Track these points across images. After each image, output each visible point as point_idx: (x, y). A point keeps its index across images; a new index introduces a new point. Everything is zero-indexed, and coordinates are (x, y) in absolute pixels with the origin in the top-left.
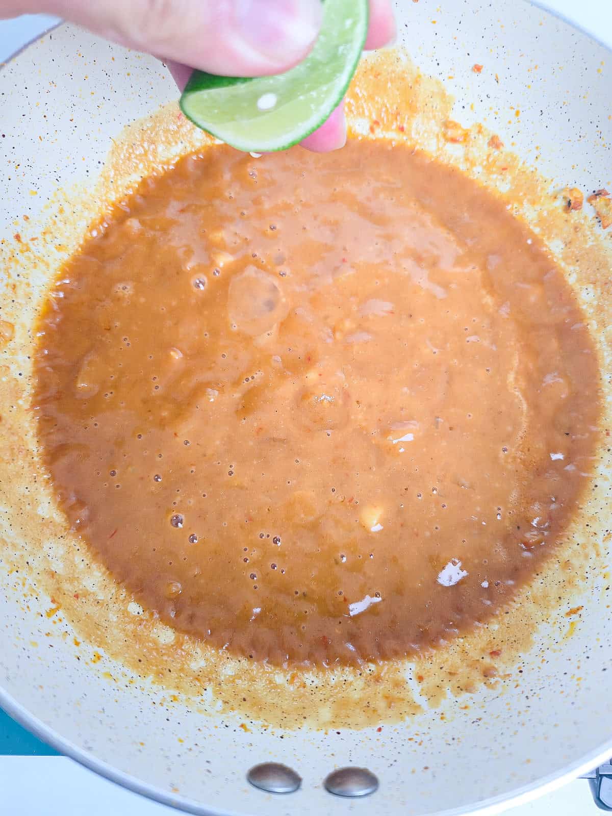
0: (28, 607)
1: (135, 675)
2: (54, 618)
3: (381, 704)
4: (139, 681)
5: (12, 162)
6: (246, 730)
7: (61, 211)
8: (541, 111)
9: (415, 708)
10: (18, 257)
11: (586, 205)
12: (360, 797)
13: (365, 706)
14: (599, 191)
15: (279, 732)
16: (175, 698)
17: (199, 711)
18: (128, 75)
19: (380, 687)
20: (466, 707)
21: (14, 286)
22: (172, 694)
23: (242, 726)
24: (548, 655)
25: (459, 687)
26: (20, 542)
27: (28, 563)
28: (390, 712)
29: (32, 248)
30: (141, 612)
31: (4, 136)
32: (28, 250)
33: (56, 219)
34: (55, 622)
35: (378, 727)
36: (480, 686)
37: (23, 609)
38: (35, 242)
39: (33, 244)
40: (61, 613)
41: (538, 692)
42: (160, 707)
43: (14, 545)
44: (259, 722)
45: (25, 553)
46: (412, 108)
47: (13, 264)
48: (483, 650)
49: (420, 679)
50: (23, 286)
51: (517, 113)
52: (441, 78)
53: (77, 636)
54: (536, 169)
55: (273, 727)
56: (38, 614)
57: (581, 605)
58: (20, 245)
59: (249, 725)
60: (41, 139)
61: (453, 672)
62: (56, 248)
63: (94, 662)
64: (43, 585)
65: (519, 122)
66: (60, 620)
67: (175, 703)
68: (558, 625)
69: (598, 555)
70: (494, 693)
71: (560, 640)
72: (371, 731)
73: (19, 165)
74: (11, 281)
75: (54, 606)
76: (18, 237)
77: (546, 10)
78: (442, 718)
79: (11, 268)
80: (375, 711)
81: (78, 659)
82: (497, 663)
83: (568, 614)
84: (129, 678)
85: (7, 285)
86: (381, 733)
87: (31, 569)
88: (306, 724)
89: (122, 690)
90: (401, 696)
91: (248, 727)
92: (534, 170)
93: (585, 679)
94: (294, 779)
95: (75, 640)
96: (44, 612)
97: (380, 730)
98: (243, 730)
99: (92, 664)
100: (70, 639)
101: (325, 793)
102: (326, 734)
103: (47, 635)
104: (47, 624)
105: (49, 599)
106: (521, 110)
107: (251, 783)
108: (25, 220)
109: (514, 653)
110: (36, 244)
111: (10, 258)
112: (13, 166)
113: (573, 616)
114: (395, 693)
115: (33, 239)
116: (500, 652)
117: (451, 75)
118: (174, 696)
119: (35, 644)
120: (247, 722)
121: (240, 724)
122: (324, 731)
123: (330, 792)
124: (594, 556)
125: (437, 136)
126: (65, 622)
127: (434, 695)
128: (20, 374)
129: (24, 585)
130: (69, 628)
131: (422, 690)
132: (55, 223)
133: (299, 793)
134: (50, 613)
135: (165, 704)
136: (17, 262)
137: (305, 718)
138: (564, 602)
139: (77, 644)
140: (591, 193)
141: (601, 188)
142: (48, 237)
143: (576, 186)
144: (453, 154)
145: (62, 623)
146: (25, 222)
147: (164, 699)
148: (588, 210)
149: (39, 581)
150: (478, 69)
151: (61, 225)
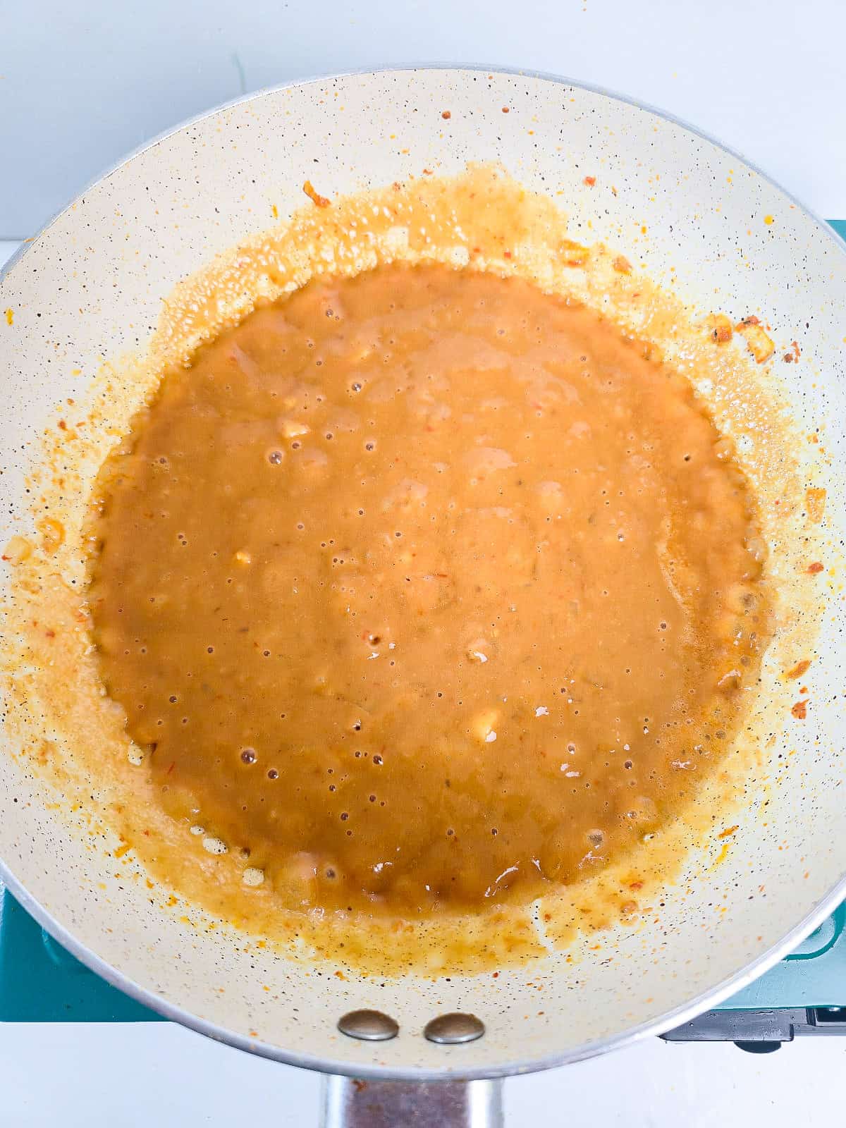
0: (94, 846)
1: (217, 920)
2: (124, 858)
3: (499, 947)
4: (221, 927)
5: (51, 343)
6: (342, 978)
7: (110, 389)
8: (671, 227)
9: (539, 950)
10: (64, 447)
11: (735, 335)
12: (461, 1043)
13: (482, 951)
14: (748, 318)
15: (381, 980)
16: (261, 944)
17: (290, 958)
18: (176, 227)
19: (500, 928)
20: (596, 948)
21: (61, 482)
22: (259, 940)
23: (337, 974)
24: (695, 884)
25: (590, 925)
26: (83, 773)
27: (92, 797)
28: (510, 956)
29: (80, 435)
30: (222, 850)
31: (39, 315)
32: (74, 437)
33: (104, 399)
34: (124, 862)
35: (495, 972)
36: (616, 923)
37: (89, 848)
38: (82, 428)
39: (80, 430)
40: (131, 853)
41: (678, 926)
42: (244, 953)
43: (76, 778)
44: (357, 971)
45: (90, 787)
46: (519, 230)
47: (59, 457)
48: (623, 882)
49: (548, 917)
50: (72, 480)
51: (644, 230)
52: (548, 194)
53: (150, 877)
54: (673, 294)
55: (374, 975)
56: (106, 853)
57: (736, 825)
58: (66, 433)
59: (345, 973)
60: (82, 312)
61: (586, 908)
62: (107, 431)
63: (170, 905)
64: (110, 822)
65: (647, 240)
66: (131, 860)
67: (262, 950)
68: (709, 849)
69: (759, 764)
70: (630, 930)
71: (708, 866)
72: (486, 978)
73: (58, 344)
74: (58, 476)
75: (121, 844)
76: (62, 425)
77: (659, 114)
78: (568, 961)
79: (57, 460)
80: (492, 955)
81: (152, 902)
82: (637, 896)
83: (722, 835)
84: (208, 923)
85: (54, 481)
86: (496, 979)
87: (97, 804)
88: (411, 973)
89: (201, 935)
90: (524, 937)
91: (344, 975)
92: (671, 295)
93: (730, 910)
94: (390, 1027)
95: (148, 882)
96: (113, 851)
97: (496, 975)
98: (339, 978)
99: (167, 908)
100: (142, 882)
101: (424, 1041)
102: (434, 981)
103: (116, 876)
104: (115, 864)
105: (117, 837)
106: (647, 225)
107: (342, 1032)
108: (70, 404)
109: (657, 883)
110: (83, 429)
111: (55, 450)
112: (52, 346)
113: (727, 838)
114: (516, 934)
115: (79, 425)
116: (641, 884)
117: (559, 190)
118: (261, 942)
119: (103, 886)
120: (344, 970)
121: (335, 972)
122: (431, 979)
123: (429, 1039)
124: (754, 765)
125: (553, 261)
126: (136, 861)
127: (562, 936)
128: (74, 582)
129: (89, 822)
130: (141, 869)
131: (549, 930)
132: (103, 403)
133: (394, 1040)
134: (119, 852)
135: (250, 950)
136: (63, 453)
137: (411, 964)
138: (718, 822)
139: (150, 886)
140: (739, 321)
141: (750, 315)
142: (97, 422)
143: (722, 312)
144: (573, 281)
145: (134, 863)
146: (69, 406)
147: (249, 945)
148: (738, 342)
149: (106, 818)
150: (590, 181)
151: (109, 404)
